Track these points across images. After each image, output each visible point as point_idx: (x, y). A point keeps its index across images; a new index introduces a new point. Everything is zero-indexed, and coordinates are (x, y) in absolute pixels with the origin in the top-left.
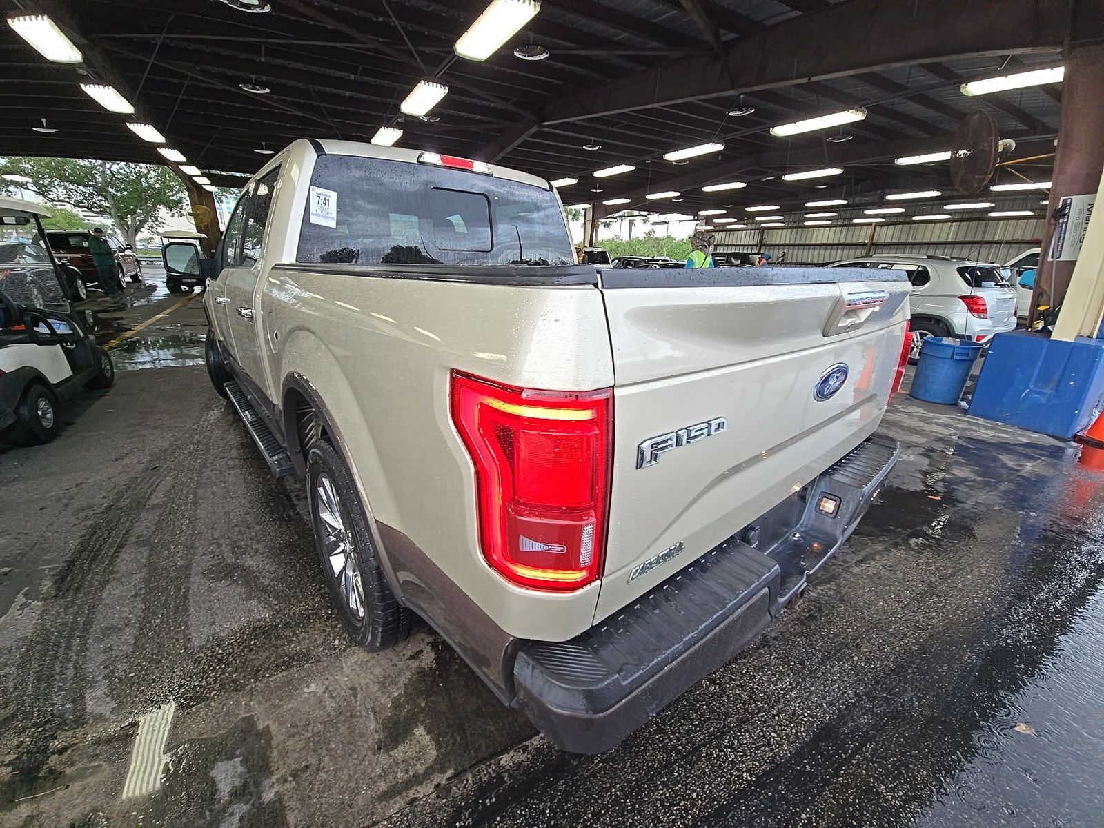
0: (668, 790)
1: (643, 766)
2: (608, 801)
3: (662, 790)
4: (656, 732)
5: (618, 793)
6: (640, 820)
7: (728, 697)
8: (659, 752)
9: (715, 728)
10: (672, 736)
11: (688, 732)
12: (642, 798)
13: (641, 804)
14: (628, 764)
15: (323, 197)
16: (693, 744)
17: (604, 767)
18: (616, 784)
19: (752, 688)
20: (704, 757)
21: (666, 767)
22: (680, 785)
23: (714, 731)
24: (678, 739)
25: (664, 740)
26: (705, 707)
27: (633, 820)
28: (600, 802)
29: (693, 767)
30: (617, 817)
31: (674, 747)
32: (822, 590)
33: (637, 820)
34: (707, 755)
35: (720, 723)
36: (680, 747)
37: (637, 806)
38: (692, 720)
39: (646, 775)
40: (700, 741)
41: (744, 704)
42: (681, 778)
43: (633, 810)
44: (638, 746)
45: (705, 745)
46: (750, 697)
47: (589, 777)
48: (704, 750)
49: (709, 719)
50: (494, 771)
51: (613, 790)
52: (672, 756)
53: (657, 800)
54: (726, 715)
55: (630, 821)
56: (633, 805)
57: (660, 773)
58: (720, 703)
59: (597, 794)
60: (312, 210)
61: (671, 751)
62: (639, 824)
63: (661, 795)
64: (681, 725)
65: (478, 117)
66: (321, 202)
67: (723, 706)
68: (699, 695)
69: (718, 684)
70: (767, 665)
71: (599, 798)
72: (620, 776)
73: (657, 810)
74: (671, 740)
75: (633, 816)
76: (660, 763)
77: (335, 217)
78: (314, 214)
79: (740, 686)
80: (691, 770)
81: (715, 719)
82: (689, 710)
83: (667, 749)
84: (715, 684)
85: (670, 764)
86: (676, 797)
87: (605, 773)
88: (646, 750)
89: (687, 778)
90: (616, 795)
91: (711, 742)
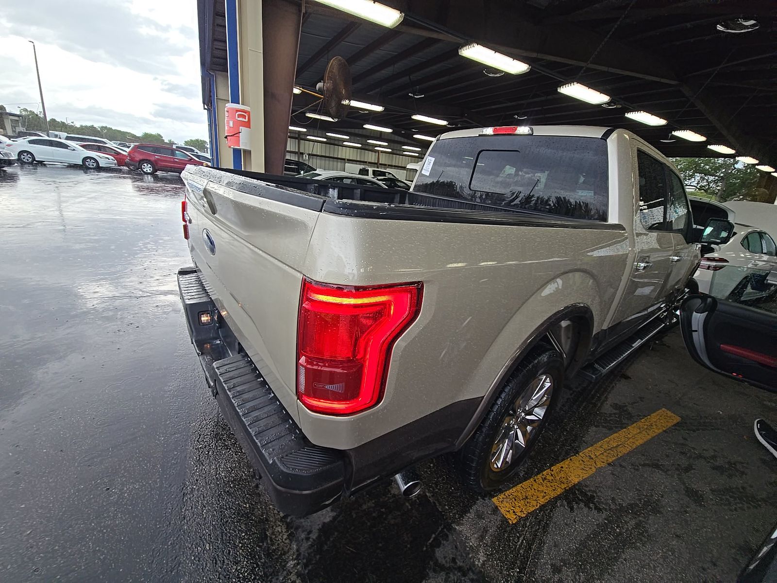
66: (428, 163)
77: (430, 171)
78: (424, 169)
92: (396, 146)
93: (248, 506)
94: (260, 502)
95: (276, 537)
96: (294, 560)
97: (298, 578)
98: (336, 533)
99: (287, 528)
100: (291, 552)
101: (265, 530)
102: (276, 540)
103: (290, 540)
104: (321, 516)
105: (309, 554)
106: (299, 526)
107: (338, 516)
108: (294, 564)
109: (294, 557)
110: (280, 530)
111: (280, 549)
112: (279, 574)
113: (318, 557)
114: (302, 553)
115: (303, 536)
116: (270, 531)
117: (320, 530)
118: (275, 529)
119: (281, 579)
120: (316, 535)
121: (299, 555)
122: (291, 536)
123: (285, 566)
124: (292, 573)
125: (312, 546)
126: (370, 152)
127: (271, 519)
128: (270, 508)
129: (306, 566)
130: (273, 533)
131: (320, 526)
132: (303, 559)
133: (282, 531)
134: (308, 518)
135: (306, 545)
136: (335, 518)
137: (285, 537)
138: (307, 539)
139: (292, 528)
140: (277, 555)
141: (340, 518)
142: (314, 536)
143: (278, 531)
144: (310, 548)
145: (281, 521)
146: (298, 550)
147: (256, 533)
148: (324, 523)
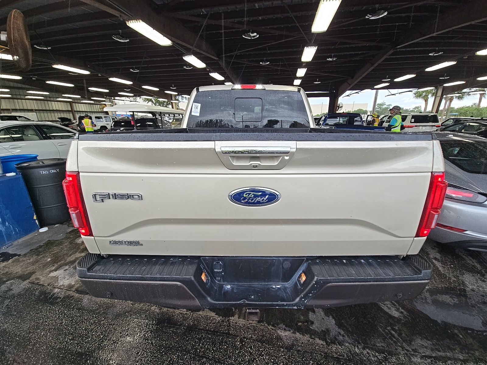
0: (177, 358)
1: (180, 344)
2: (159, 343)
3: (176, 357)
4: (198, 339)
5: (164, 344)
6: (159, 358)
7: (240, 352)
8: (190, 345)
9: (219, 357)
10: (201, 345)
11: (208, 349)
12: (167, 353)
13: (165, 354)
14: (177, 339)
15: (196, 106)
16: (204, 354)
17: (171, 333)
18: (167, 341)
19: (255, 359)
20: (201, 362)
21: (186, 351)
22: (182, 361)
23: (217, 358)
24: (202, 348)
25: (197, 343)
26: (225, 347)
27: (158, 355)
28: (157, 341)
29: (193, 361)
30: (155, 350)
31: (197, 349)
32: (368, 353)
33: (158, 357)
34: (203, 362)
35: (223, 358)
36: (198, 351)
37: (163, 353)
38: (215, 346)
39: (177, 348)
40: (207, 356)
41: (242, 361)
42: (185, 360)
43: (161, 353)
44: (187, 337)
45: (207, 358)
46: (249, 361)
47: (164, 332)
48: (205, 360)
49: (221, 352)
50: (148, 308)
51: (164, 342)
52: (192, 351)
53: (171, 358)
54: (230, 357)
55: (157, 355)
56: (163, 352)
57: (182, 351)
58: (233, 351)
59: (159, 339)
60: (193, 111)
61: (194, 349)
62: (158, 359)
63: (173, 358)
64: (209, 345)
65: (360, 52)
66: (195, 108)
67: (233, 353)
68: (229, 341)
69: (242, 344)
70: (276, 357)
71: (158, 340)
72: (171, 340)
73: (166, 360)
74: (199, 345)
75: (159, 355)
76: (186, 349)
77: (199, 112)
78: (193, 112)
79: (251, 353)
80: (191, 361)
81: (223, 354)
82: (219, 342)
83: (194, 347)
84: (241, 343)
85: (188, 352)
86: (176, 363)
87: (169, 335)
88: (187, 341)
89: (187, 362)
90: (163, 344)
91: (211, 360)
92: (17, 91)
93: (312, 362)
94: (311, 353)
95: (339, 352)
96: (355, 348)
97: (365, 350)
98: (343, 321)
99: (334, 344)
100: (350, 347)
101: (332, 357)
102: (341, 353)
103: (342, 345)
104: (331, 323)
105: (352, 339)
106: (334, 337)
107: (332, 316)
108: (358, 348)
109: (353, 347)
110: (335, 348)
111: (347, 352)
112: (362, 358)
113: (355, 335)
114: (352, 342)
115: (341, 338)
116: (334, 354)
117: (339, 328)
118: (333, 351)
119: (365, 358)
120: (342, 331)
121: (353, 344)
122: (340, 344)
123: (358, 354)
124: (362, 352)
125: (348, 336)
126: (16, 100)
127: (326, 351)
128: (318, 349)
129: (359, 343)
130: (336, 353)
131: (337, 327)
132: (355, 343)
133: (336, 348)
134: (330, 331)
135: (347, 338)
136: (333, 318)
137: (340, 347)
138: (343, 336)
139: (335, 341)
140: (350, 356)
141: (334, 315)
142: (342, 332)
143: (335, 349)
144: (349, 337)
145: (329, 346)
146: (350, 344)
147: (334, 363)
148: (335, 324)
